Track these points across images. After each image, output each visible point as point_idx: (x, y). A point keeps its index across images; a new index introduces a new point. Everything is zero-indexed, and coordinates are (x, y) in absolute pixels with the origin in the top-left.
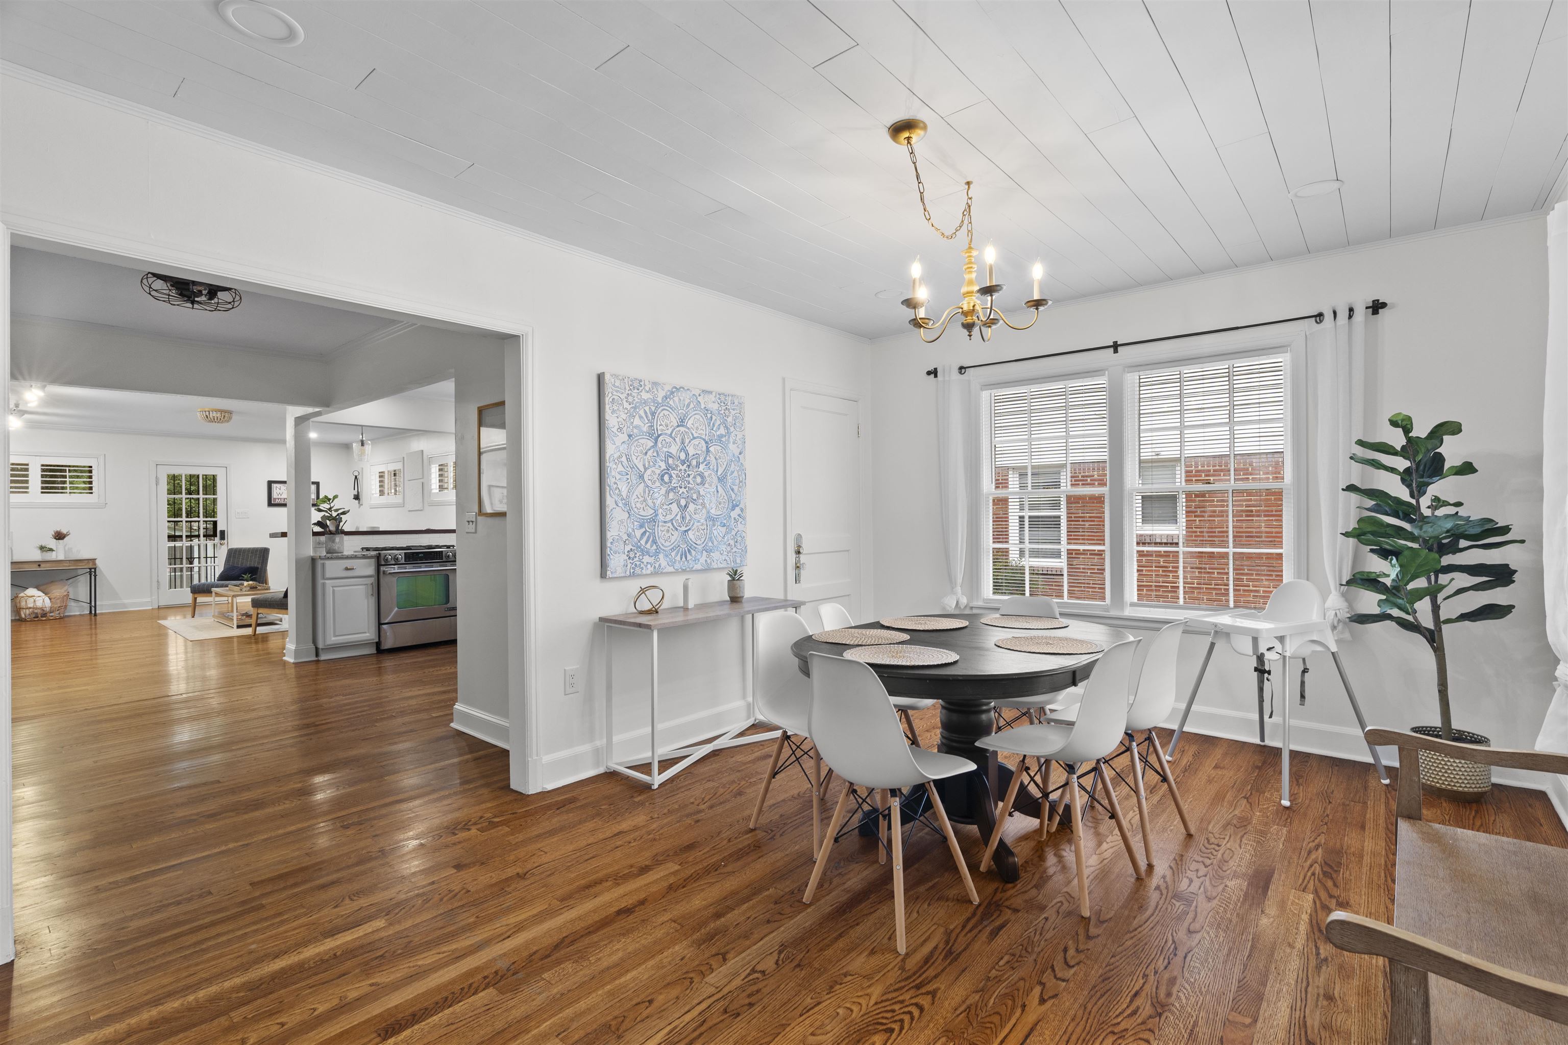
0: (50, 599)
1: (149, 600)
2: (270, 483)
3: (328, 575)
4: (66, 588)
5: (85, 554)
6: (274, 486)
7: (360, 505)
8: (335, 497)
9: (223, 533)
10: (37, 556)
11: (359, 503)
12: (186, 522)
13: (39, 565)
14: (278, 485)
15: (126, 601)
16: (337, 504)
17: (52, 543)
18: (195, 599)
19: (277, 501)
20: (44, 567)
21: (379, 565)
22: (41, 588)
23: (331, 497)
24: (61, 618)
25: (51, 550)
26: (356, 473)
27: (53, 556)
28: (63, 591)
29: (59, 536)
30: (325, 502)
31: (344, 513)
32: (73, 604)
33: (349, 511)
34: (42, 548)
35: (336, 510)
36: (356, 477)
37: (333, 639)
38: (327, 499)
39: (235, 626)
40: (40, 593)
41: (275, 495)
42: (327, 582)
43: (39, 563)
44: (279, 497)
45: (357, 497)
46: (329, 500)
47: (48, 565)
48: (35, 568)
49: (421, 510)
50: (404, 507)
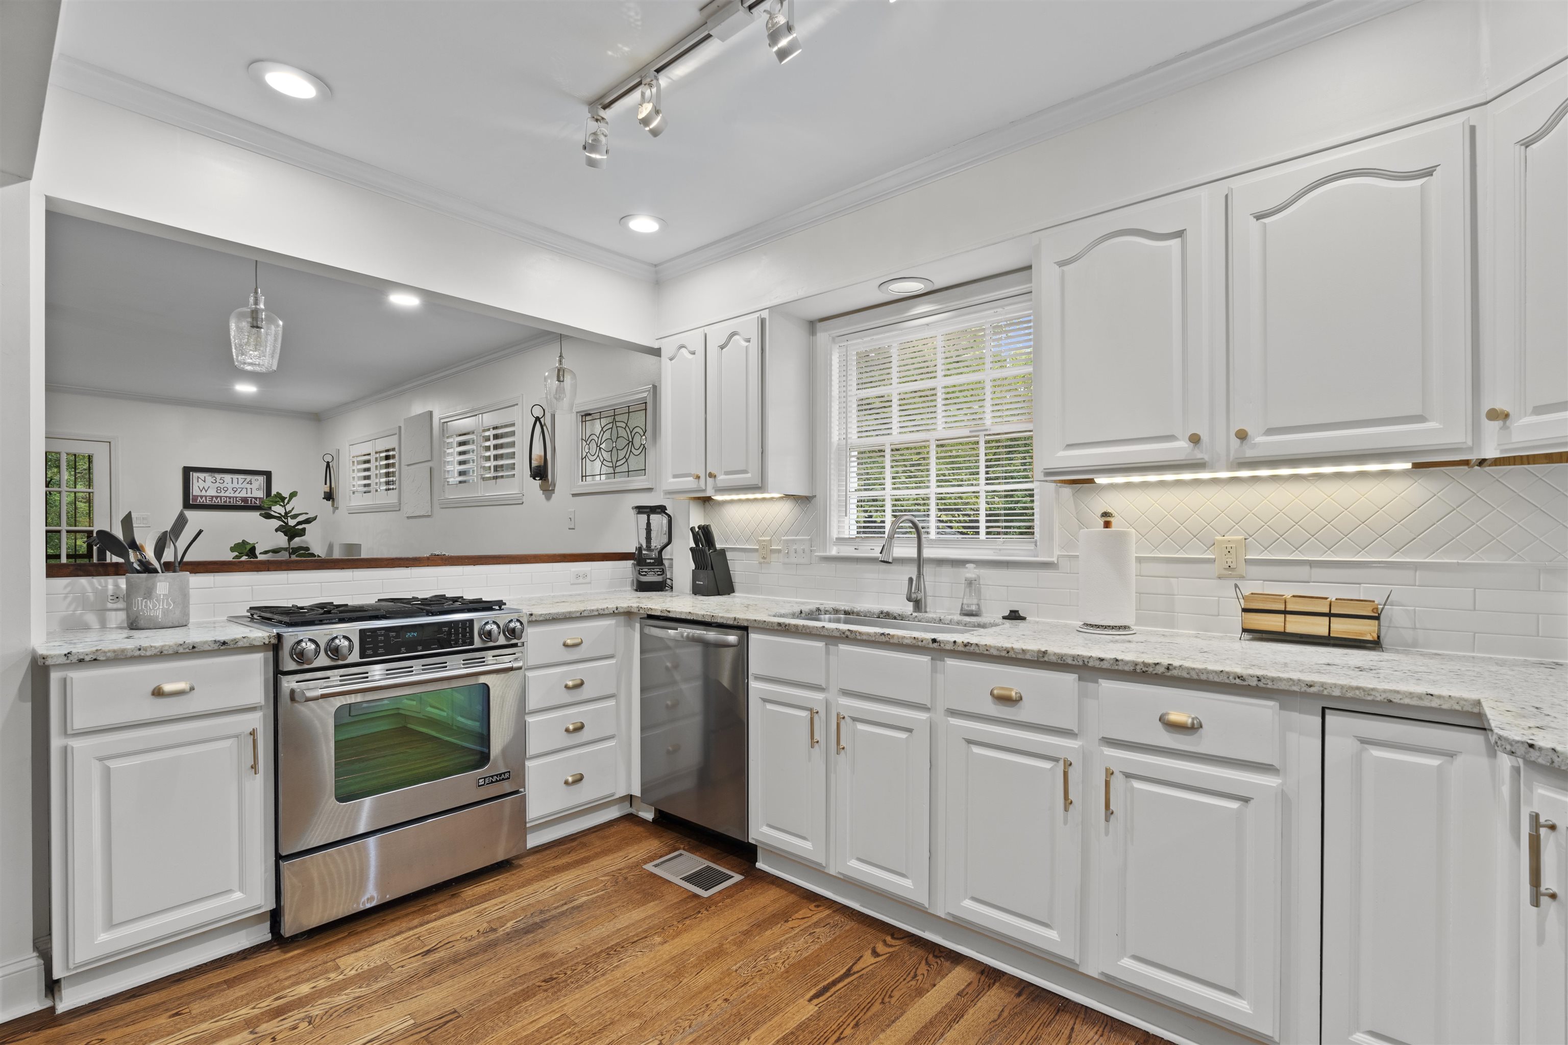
2: (187, 472)
3: (79, 721)
6: (196, 475)
7: (335, 508)
8: (293, 495)
11: (333, 505)
12: (68, 532)
14: (202, 475)
16: (295, 505)
19: (199, 501)
21: (278, 672)
23: (286, 494)
26: (328, 458)
30: (276, 503)
31: (308, 521)
33: (315, 518)
35: (295, 517)
36: (328, 463)
37: (103, 937)
38: (280, 499)
42: (76, 744)
44: (204, 493)
45: (329, 496)
46: (283, 499)
49: (428, 516)
50: (400, 510)
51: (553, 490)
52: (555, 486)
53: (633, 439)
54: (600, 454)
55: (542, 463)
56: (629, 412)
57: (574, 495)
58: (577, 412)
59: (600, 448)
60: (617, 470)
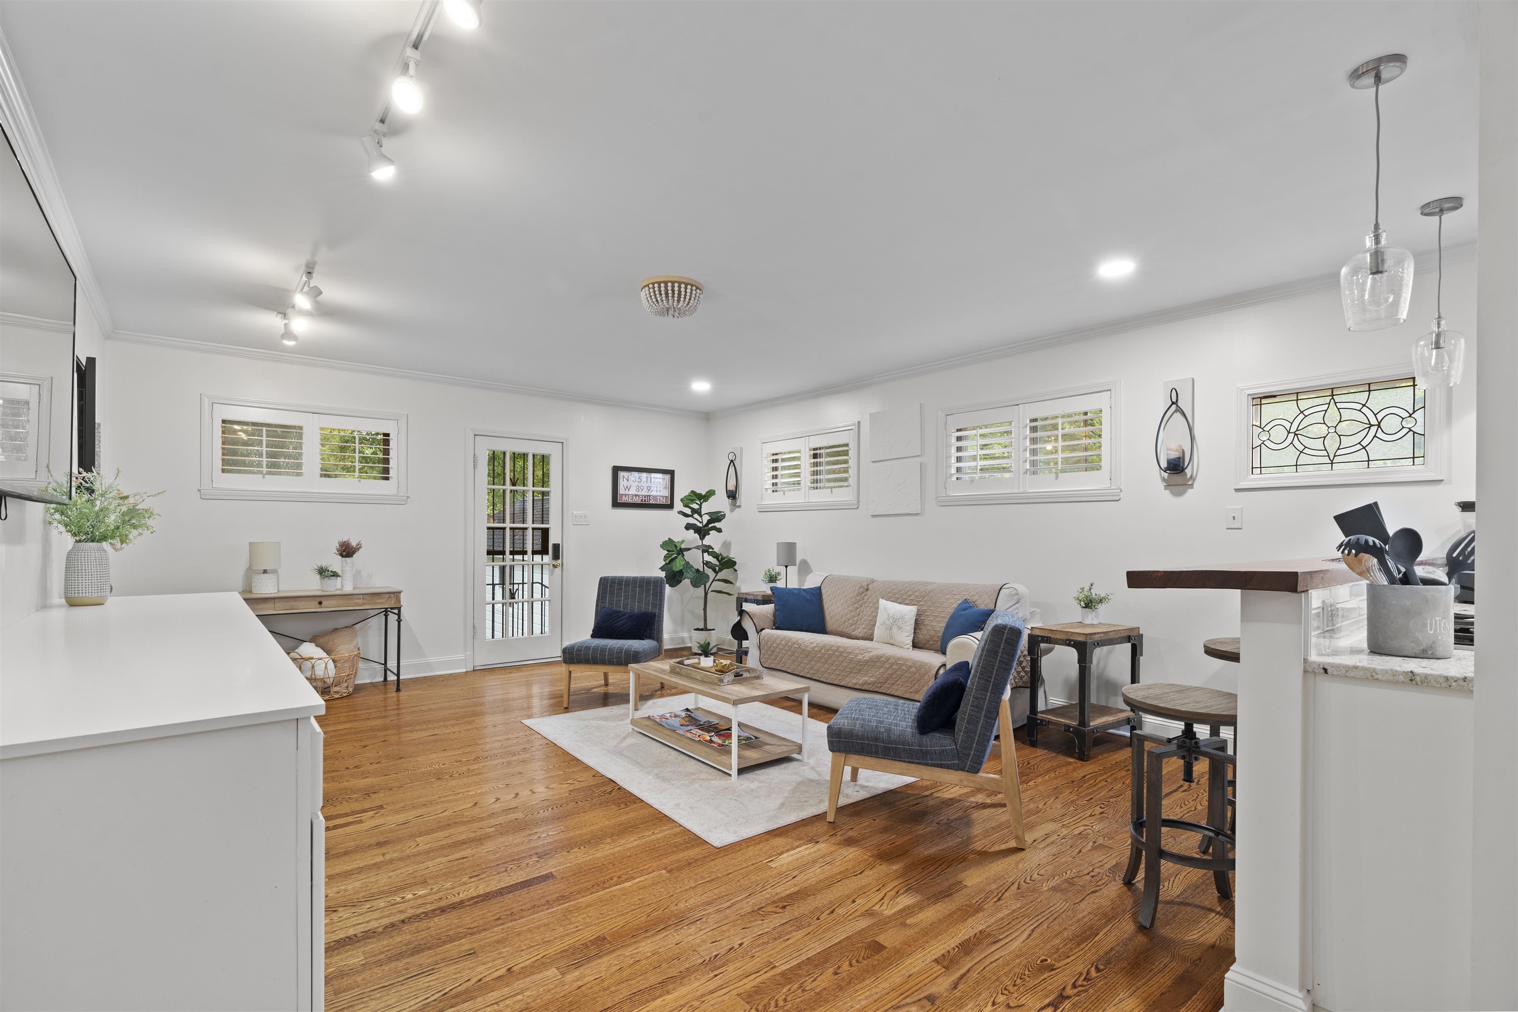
0: (334, 661)
1: (461, 656)
2: (616, 470)
4: (355, 642)
5: (381, 583)
6: (621, 474)
7: (736, 508)
8: (710, 493)
9: (556, 547)
10: (313, 585)
11: (735, 505)
13: (320, 603)
14: (630, 475)
15: (432, 659)
17: (335, 563)
18: (570, 672)
19: (625, 499)
20: (329, 605)
22: (321, 641)
23: (701, 492)
24: (350, 695)
25: (335, 575)
26: (732, 457)
27: (334, 586)
28: (352, 647)
29: (347, 551)
32: (361, 665)
33: (721, 517)
34: (322, 572)
36: (732, 461)
39: (734, 772)
40: (319, 653)
41: (621, 490)
43: (320, 600)
44: (627, 492)
45: (733, 494)
46: (698, 497)
47: (333, 602)
48: (313, 607)
49: (917, 514)
50: (858, 508)
51: (1192, 486)
52: (1194, 480)
53: (1379, 423)
54: (1296, 442)
55: (1181, 456)
56: (1369, 391)
57: (1237, 490)
58: (1249, 395)
59: (1295, 434)
60: (1336, 460)
